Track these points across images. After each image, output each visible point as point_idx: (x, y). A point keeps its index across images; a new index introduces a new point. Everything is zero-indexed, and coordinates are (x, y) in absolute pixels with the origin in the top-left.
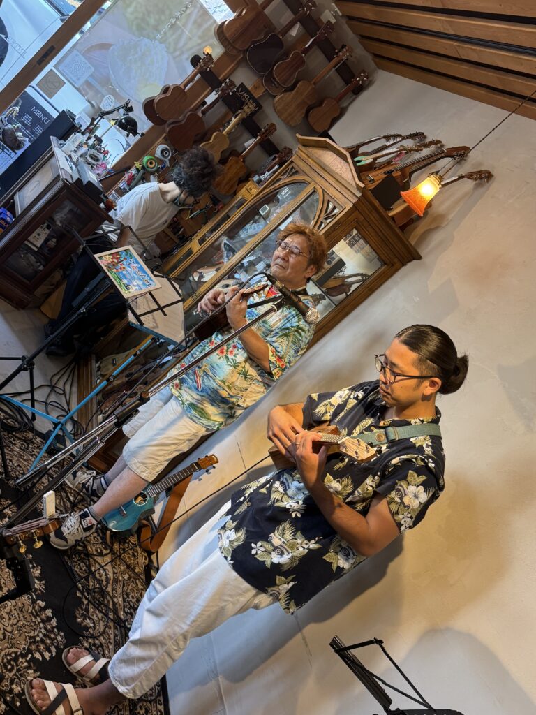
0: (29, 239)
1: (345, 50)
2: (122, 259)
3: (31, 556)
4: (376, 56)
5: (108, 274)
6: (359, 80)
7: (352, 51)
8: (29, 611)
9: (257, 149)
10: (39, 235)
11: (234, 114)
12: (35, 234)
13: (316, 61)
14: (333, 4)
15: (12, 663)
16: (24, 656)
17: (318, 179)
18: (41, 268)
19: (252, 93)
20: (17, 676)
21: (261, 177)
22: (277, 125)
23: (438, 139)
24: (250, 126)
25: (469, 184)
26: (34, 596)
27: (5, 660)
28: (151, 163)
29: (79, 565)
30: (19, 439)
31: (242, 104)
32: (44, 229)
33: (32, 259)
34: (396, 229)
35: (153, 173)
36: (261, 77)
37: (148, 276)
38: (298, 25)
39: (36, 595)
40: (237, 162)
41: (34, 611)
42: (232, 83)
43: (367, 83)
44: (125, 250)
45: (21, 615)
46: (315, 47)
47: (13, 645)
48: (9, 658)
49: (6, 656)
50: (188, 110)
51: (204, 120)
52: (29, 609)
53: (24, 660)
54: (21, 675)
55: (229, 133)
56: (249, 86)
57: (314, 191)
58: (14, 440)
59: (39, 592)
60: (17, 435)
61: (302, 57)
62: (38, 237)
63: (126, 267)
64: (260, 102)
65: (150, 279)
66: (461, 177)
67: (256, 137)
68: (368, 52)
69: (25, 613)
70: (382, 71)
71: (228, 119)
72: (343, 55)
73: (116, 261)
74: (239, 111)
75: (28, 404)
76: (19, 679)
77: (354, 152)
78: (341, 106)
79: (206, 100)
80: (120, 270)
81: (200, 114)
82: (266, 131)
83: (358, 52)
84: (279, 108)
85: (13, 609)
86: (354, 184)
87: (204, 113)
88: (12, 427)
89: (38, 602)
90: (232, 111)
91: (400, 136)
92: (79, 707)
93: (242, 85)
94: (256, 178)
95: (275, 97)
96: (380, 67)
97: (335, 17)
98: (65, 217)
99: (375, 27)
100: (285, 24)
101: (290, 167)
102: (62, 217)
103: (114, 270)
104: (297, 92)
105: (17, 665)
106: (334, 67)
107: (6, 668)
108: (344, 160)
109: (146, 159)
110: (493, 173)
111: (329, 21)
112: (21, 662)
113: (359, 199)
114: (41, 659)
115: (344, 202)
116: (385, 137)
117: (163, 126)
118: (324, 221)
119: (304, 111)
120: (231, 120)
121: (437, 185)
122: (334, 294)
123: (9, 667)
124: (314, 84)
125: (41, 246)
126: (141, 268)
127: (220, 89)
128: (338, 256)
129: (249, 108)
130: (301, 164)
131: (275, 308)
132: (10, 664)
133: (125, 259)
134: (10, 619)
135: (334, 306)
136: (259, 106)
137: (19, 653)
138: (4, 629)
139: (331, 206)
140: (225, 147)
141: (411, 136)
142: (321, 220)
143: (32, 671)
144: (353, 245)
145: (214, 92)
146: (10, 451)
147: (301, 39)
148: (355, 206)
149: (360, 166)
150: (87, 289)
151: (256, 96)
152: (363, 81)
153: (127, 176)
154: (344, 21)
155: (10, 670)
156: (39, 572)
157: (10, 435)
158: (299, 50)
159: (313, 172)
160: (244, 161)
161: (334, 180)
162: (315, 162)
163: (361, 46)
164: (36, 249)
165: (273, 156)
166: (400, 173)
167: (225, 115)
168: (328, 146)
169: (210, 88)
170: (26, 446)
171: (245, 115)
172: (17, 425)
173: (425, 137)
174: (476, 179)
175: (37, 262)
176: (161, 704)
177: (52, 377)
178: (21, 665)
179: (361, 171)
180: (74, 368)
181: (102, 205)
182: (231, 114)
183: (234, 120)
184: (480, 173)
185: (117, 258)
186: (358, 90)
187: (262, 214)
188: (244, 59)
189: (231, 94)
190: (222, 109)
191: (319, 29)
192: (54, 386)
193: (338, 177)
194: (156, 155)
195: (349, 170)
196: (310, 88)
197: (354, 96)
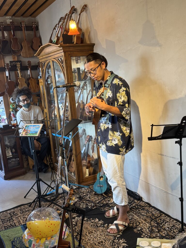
0: (7, 156)
1: (22, 23)
2: (27, 129)
3: (91, 219)
4: (31, 15)
5: (28, 136)
6: (34, 26)
7: (24, 21)
8: (105, 229)
9: (32, 72)
10: (8, 152)
11: (17, 70)
12: (7, 153)
13: (19, 34)
14: (7, 17)
15: (114, 243)
16: (115, 239)
17: (50, 58)
18: (18, 159)
19: (15, 60)
20: (118, 245)
21: (40, 76)
22: (29, 60)
23: (66, 14)
24: (24, 68)
25: (84, 14)
26: (102, 226)
27: (111, 245)
28: (13, 106)
29: (106, 208)
30: (59, 199)
31: (16, 66)
32: (8, 150)
33: (14, 159)
34: (81, 45)
35: (17, 108)
36: (12, 54)
37: (37, 125)
38: (5, 32)
39: (103, 225)
40: (32, 80)
41: (106, 228)
42: (7, 64)
43: (37, 24)
44: (26, 127)
45: (104, 232)
46: (15, 32)
47: (109, 240)
48: (111, 243)
49: (110, 244)
50: (6, 83)
51: (12, 81)
52: (104, 229)
53: (116, 240)
54: (119, 243)
55: (22, 76)
56: (12, 60)
57: (53, 61)
58: (58, 201)
59: (103, 223)
60: (57, 199)
61: (15, 38)
62: (9, 153)
63: (30, 130)
64: (19, 60)
65: (38, 125)
66: (80, 15)
67: (29, 69)
68: (28, 17)
69: (104, 231)
70: (37, 17)
71: (17, 73)
72: (23, 25)
73: (26, 131)
74: (17, 68)
75: (52, 190)
76: (119, 245)
77: (51, 41)
78: (38, 37)
79: (7, 75)
80: (29, 132)
81: (9, 80)
82: (29, 65)
83: (26, 20)
84: (25, 56)
85: (100, 233)
86: (58, 48)
87: (10, 79)
88: (54, 199)
89: (105, 226)
90: (15, 71)
91: (57, 24)
92: (122, 222)
93: (10, 62)
94: (39, 77)
95: (21, 55)
96: (35, 17)
97: (10, 19)
98: (8, 141)
99: (21, 9)
100: (2, 36)
101: (42, 64)
102: (8, 142)
103: (28, 134)
104: (24, 47)
105: (116, 243)
106: (25, 30)
107: (113, 246)
108: (50, 46)
109: (11, 106)
110: (85, 4)
111: (10, 22)
112: (116, 241)
113: (63, 49)
114: (120, 236)
115: (61, 54)
116: (54, 29)
117: (5, 94)
118: (62, 65)
119: (31, 49)
120: (18, 73)
121: (73, 22)
122: (86, 78)
123: (114, 245)
124: (25, 40)
125: (12, 154)
126: (34, 126)
127: (6, 69)
128: (76, 68)
129: (18, 65)
130: (43, 60)
131: (67, 92)
132: (113, 244)
133: (28, 128)
134: (102, 236)
135: (90, 81)
136: (20, 61)
137: (113, 240)
138: (103, 239)
139: (60, 59)
140: (25, 80)
141: (60, 21)
142: (61, 65)
143: (121, 240)
144: (78, 62)
145: (6, 71)
146: (60, 204)
147: (9, 34)
148: (64, 52)
149: (56, 43)
150: (30, 147)
151: (16, 60)
152: (35, 25)
153: (12, 116)
154: (14, 17)
155: (115, 245)
156: (97, 220)
157: (56, 201)
158: (12, 37)
159: (47, 58)
160: (33, 78)
161: (53, 53)
162: (46, 55)
163: (25, 18)
164: (12, 156)
165: (38, 68)
166: (65, 32)
167: (15, 73)
168: (43, 48)
169: (4, 72)
170: (62, 199)
171: (19, 68)
172: (55, 197)
173: (63, 17)
174: (84, 11)
175: (16, 159)
176: (163, 215)
177: (51, 179)
178: (116, 242)
179: (57, 43)
180: (54, 171)
181: (13, 128)
182: (16, 71)
183: (19, 72)
184: (83, 8)
185: (26, 130)
186: (37, 28)
187: (50, 83)
188: (3, 56)
189: (10, 67)
190: (13, 73)
191: (10, 26)
192: (54, 180)
193: (53, 51)
194: (12, 103)
195: (54, 46)
196: (26, 42)
197: (38, 31)
